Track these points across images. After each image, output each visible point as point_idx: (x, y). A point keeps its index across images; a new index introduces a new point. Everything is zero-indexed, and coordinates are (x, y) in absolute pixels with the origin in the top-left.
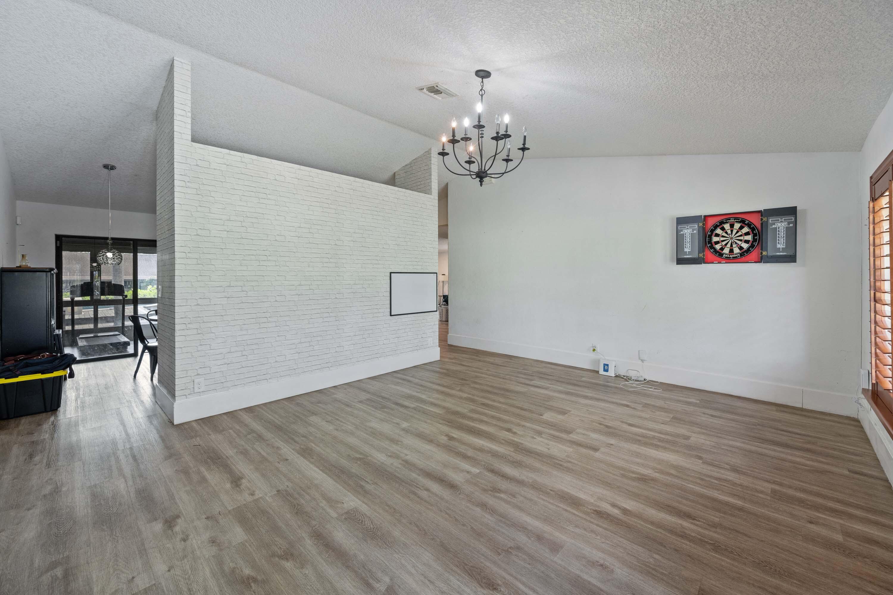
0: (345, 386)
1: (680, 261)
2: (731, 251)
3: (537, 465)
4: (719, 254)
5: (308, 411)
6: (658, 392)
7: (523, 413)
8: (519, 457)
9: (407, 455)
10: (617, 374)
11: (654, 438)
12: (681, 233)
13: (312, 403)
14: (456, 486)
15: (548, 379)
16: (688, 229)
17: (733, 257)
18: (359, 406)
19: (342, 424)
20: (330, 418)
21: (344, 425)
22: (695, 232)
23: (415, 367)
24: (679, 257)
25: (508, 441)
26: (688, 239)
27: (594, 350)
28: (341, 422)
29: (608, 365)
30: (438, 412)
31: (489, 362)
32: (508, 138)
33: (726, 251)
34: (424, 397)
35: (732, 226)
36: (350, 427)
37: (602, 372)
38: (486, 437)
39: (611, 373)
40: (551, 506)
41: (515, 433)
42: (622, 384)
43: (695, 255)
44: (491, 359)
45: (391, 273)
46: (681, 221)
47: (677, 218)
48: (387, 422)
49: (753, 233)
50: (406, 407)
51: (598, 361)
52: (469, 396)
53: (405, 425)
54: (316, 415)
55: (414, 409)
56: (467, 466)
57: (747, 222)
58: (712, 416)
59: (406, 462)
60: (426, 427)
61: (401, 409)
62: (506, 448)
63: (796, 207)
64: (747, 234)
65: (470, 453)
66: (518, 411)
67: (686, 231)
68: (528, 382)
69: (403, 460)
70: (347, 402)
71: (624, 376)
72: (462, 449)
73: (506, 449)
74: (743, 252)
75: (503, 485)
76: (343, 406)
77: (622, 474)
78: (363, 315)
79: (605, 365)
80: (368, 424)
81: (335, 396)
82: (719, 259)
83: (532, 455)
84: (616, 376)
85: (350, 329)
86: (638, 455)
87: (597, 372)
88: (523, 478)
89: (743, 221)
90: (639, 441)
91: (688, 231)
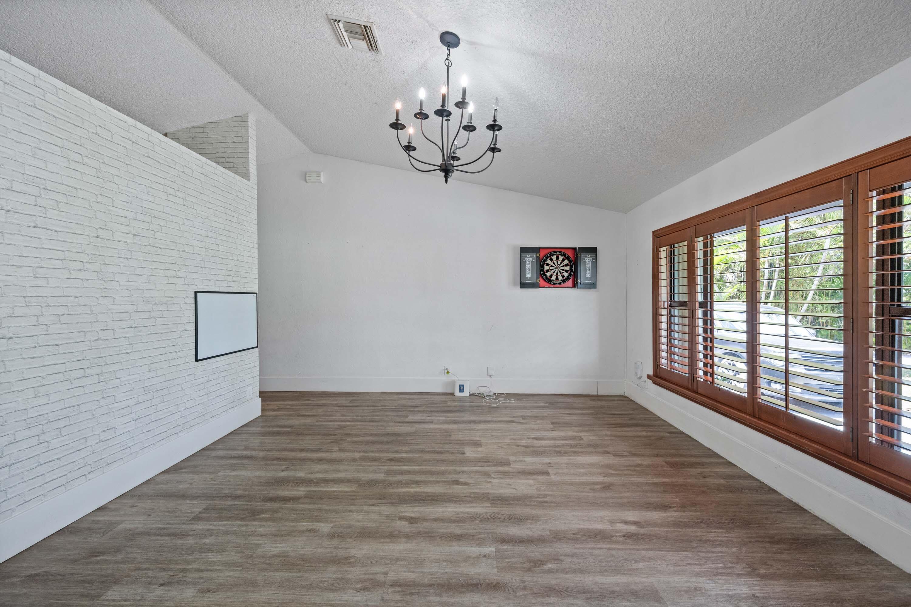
0: (128, 501)
1: (523, 285)
2: (557, 278)
3: (528, 511)
4: (548, 280)
5: (84, 582)
6: (513, 403)
7: (444, 457)
8: (505, 510)
9: (386, 574)
10: (471, 393)
11: (563, 446)
12: (524, 261)
13: (75, 561)
14: (498, 583)
15: (419, 411)
16: (528, 257)
17: (558, 283)
18: (200, 526)
19: (205, 575)
20: (164, 576)
21: (214, 574)
22: (534, 260)
23: (232, 433)
24: (522, 282)
25: (472, 496)
26: (529, 267)
27: (448, 372)
28: (198, 571)
29: (463, 386)
30: (348, 489)
31: (333, 405)
32: (473, 131)
33: (554, 278)
34: (301, 474)
35: (557, 258)
36: (231, 574)
37: (457, 393)
38: (445, 501)
39: (466, 393)
40: (597, 552)
41: (466, 484)
42: (478, 402)
43: (533, 281)
44: (329, 401)
45: (196, 293)
46: (524, 250)
47: (521, 248)
48: (289, 535)
49: (571, 265)
50: (295, 499)
51: (453, 383)
52: (362, 454)
53: (325, 528)
54: (115, 582)
55: (306, 497)
56: (473, 548)
57: (567, 256)
58: (570, 414)
59: (395, 584)
60: (359, 517)
61: (288, 506)
62: (482, 505)
63: (596, 248)
64: (567, 265)
65: (457, 529)
66: (436, 456)
67: (527, 260)
68: (402, 419)
69: (391, 585)
70: (164, 529)
71: (478, 394)
72: (441, 528)
73: (482, 507)
74: (564, 280)
75: (537, 552)
76: (167, 540)
77: (591, 489)
78: (152, 365)
79: (460, 386)
80: (260, 552)
81: (122, 527)
82: (549, 285)
83: (511, 502)
84: (470, 395)
85: (127, 393)
86: (576, 466)
87: (453, 394)
88: (538, 533)
89: (564, 255)
90: (560, 452)
91: (529, 260)
